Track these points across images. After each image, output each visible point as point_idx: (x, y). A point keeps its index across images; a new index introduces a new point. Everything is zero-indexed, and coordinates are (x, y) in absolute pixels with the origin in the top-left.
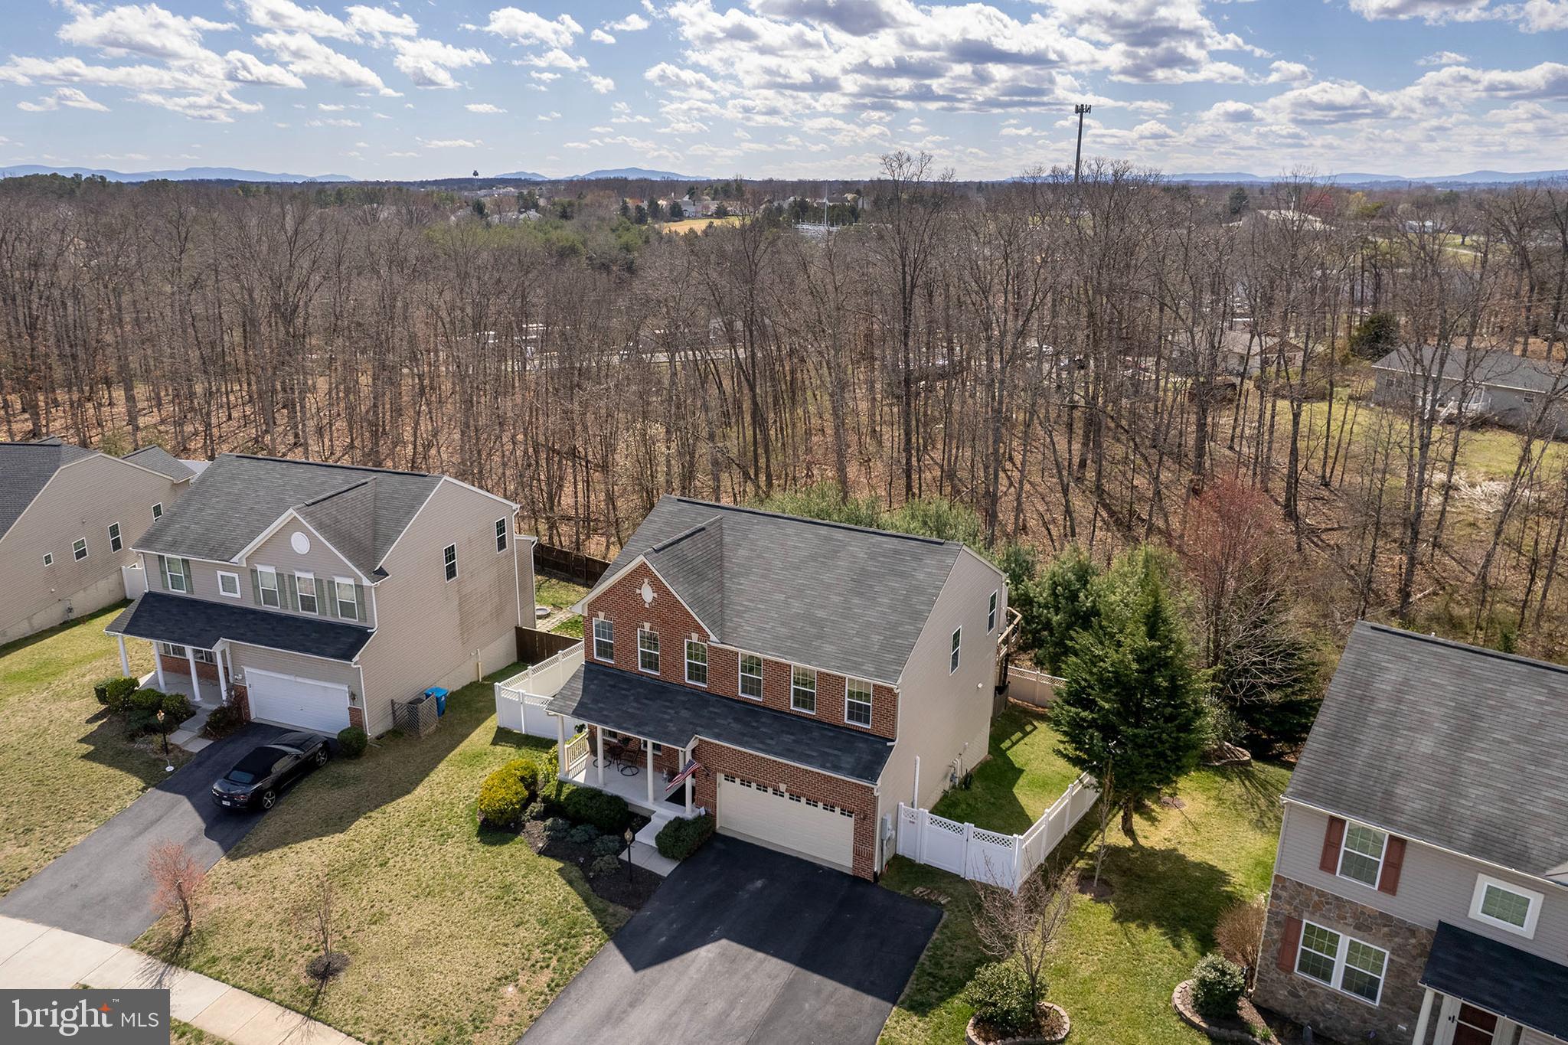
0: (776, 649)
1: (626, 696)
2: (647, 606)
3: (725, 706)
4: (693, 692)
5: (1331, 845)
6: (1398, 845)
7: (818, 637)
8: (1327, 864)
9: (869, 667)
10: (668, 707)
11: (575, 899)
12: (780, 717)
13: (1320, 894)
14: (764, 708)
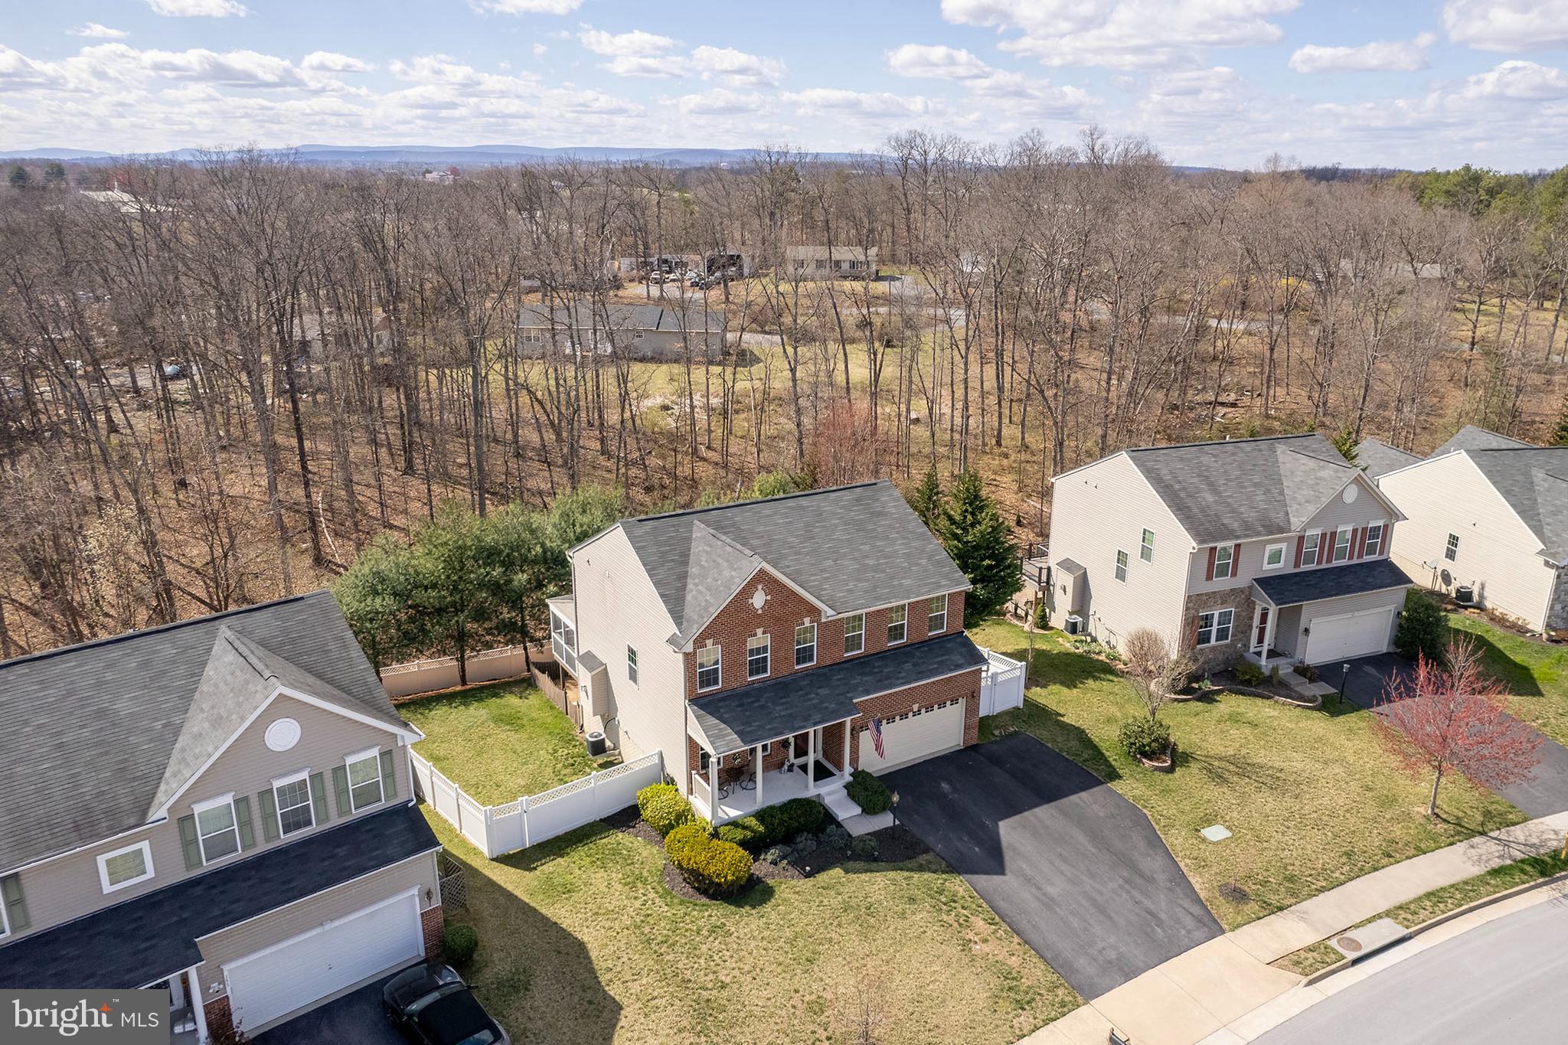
0: (878, 599)
1: (763, 707)
2: (760, 612)
3: (842, 670)
4: (808, 674)
5: (1211, 564)
6: (1238, 546)
7: (892, 578)
8: (1209, 577)
9: (944, 582)
10: (806, 694)
11: (899, 876)
12: (883, 656)
13: (1206, 594)
14: (867, 656)
